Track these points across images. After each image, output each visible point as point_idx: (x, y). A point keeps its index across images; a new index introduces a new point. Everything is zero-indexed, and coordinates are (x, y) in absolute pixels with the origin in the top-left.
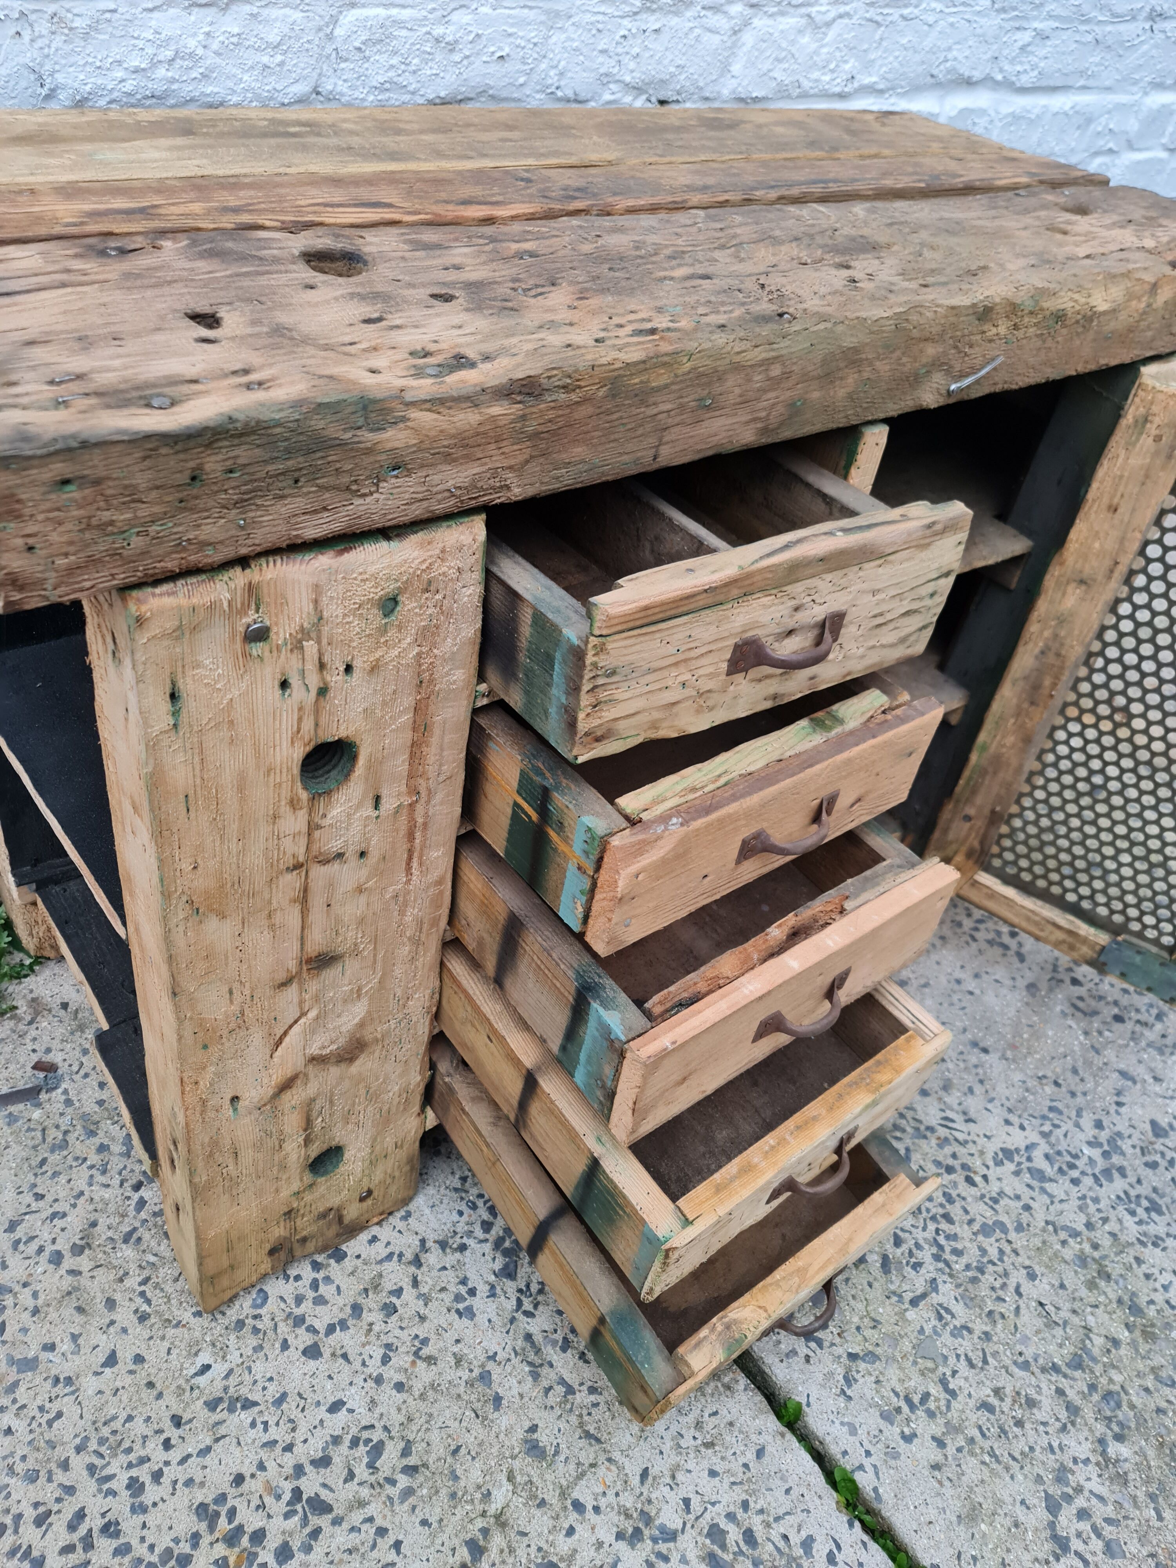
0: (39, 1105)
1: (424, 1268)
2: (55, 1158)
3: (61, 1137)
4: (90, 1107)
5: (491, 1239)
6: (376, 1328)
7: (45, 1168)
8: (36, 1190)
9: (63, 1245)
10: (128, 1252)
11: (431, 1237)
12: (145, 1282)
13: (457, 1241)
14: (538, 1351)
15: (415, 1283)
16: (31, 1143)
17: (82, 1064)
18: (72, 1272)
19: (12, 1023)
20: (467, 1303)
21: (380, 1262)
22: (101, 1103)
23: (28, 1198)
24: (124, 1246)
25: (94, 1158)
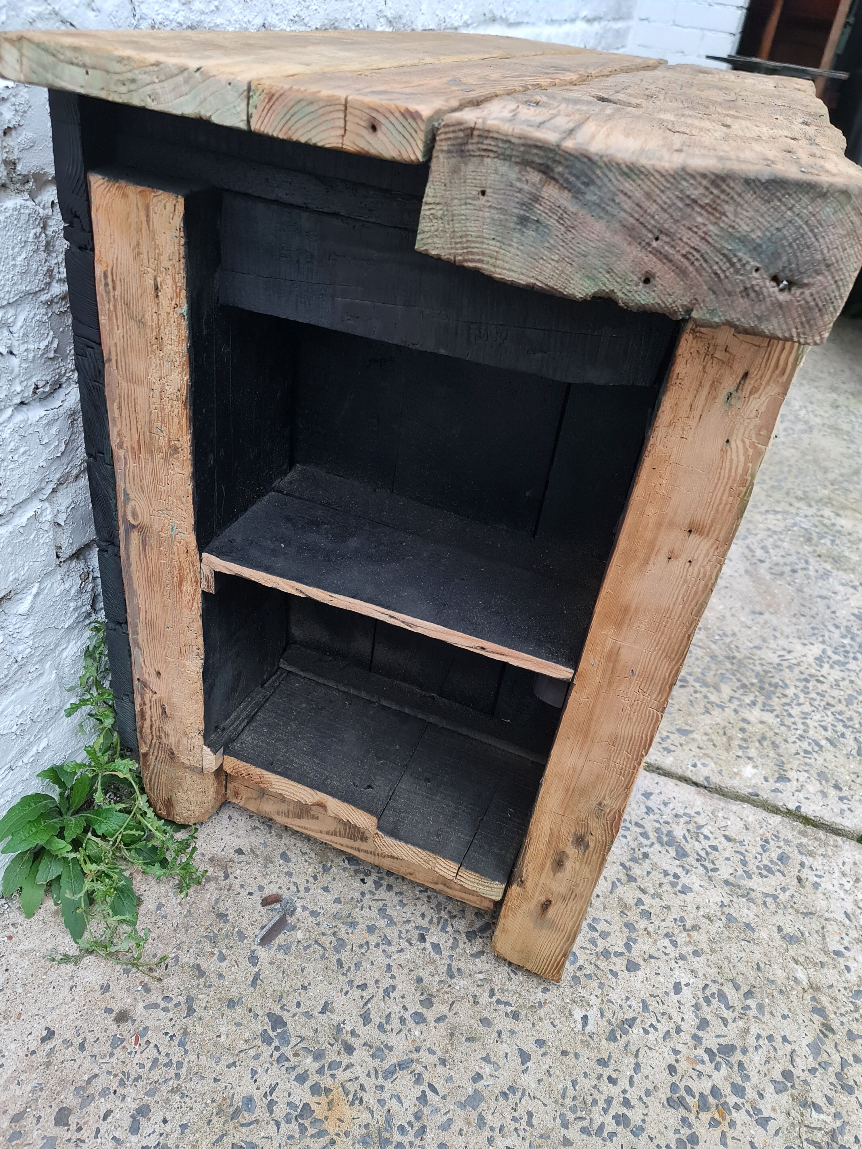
0: (294, 928)
1: (639, 880)
2: (345, 955)
3: (334, 939)
4: (336, 908)
5: (655, 841)
6: (650, 929)
7: (346, 966)
8: (356, 984)
9: (414, 1007)
10: (460, 983)
11: (625, 859)
12: (492, 993)
13: (639, 854)
14: (739, 887)
15: (644, 891)
16: (317, 956)
17: (295, 884)
18: (438, 1020)
19: (213, 883)
20: (680, 884)
21: (612, 892)
22: (337, 901)
23: (358, 993)
24: (455, 980)
25: (373, 939)
